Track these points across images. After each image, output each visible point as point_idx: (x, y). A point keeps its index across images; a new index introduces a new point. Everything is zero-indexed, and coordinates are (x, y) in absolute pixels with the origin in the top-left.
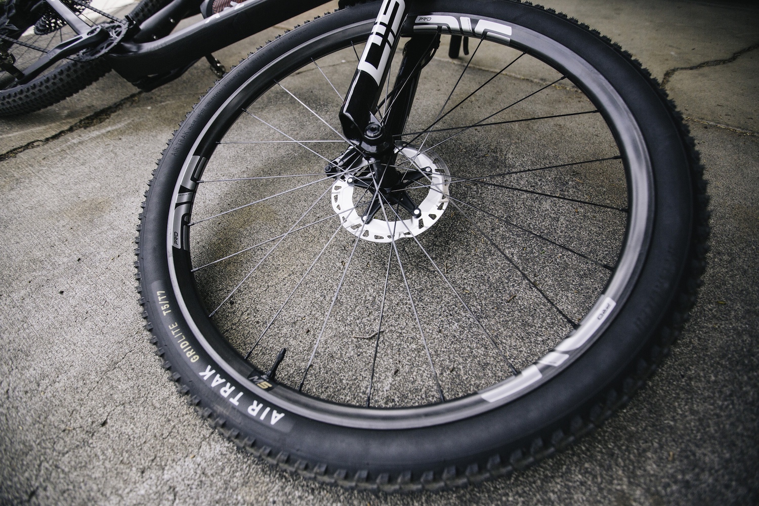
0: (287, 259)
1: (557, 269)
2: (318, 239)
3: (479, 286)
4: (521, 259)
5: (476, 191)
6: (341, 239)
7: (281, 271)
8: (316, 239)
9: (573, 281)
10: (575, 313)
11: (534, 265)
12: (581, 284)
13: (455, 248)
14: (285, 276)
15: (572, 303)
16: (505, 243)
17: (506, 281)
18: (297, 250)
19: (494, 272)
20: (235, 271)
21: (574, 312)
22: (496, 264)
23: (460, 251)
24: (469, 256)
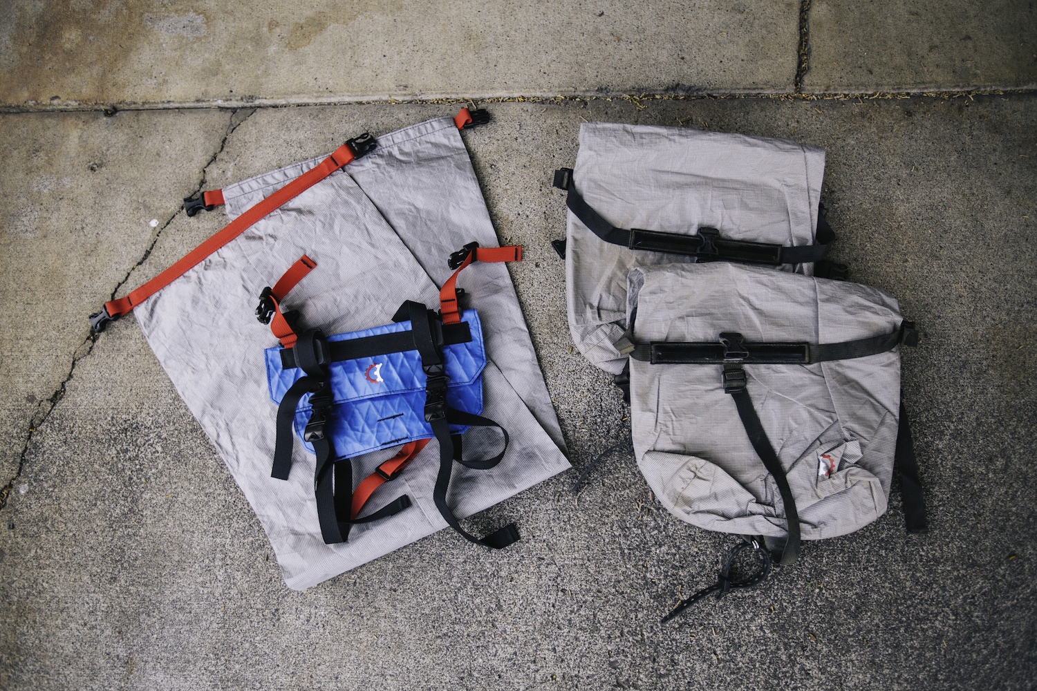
1: (823, 621)
4: (775, 631)
5: (654, 528)
9: (849, 629)
10: (870, 683)
11: (794, 631)
12: (859, 630)
13: (689, 664)
15: (861, 669)
16: (744, 613)
17: (776, 682)
19: (756, 677)
21: (868, 681)
22: (751, 660)
23: (698, 668)
24: (713, 670)
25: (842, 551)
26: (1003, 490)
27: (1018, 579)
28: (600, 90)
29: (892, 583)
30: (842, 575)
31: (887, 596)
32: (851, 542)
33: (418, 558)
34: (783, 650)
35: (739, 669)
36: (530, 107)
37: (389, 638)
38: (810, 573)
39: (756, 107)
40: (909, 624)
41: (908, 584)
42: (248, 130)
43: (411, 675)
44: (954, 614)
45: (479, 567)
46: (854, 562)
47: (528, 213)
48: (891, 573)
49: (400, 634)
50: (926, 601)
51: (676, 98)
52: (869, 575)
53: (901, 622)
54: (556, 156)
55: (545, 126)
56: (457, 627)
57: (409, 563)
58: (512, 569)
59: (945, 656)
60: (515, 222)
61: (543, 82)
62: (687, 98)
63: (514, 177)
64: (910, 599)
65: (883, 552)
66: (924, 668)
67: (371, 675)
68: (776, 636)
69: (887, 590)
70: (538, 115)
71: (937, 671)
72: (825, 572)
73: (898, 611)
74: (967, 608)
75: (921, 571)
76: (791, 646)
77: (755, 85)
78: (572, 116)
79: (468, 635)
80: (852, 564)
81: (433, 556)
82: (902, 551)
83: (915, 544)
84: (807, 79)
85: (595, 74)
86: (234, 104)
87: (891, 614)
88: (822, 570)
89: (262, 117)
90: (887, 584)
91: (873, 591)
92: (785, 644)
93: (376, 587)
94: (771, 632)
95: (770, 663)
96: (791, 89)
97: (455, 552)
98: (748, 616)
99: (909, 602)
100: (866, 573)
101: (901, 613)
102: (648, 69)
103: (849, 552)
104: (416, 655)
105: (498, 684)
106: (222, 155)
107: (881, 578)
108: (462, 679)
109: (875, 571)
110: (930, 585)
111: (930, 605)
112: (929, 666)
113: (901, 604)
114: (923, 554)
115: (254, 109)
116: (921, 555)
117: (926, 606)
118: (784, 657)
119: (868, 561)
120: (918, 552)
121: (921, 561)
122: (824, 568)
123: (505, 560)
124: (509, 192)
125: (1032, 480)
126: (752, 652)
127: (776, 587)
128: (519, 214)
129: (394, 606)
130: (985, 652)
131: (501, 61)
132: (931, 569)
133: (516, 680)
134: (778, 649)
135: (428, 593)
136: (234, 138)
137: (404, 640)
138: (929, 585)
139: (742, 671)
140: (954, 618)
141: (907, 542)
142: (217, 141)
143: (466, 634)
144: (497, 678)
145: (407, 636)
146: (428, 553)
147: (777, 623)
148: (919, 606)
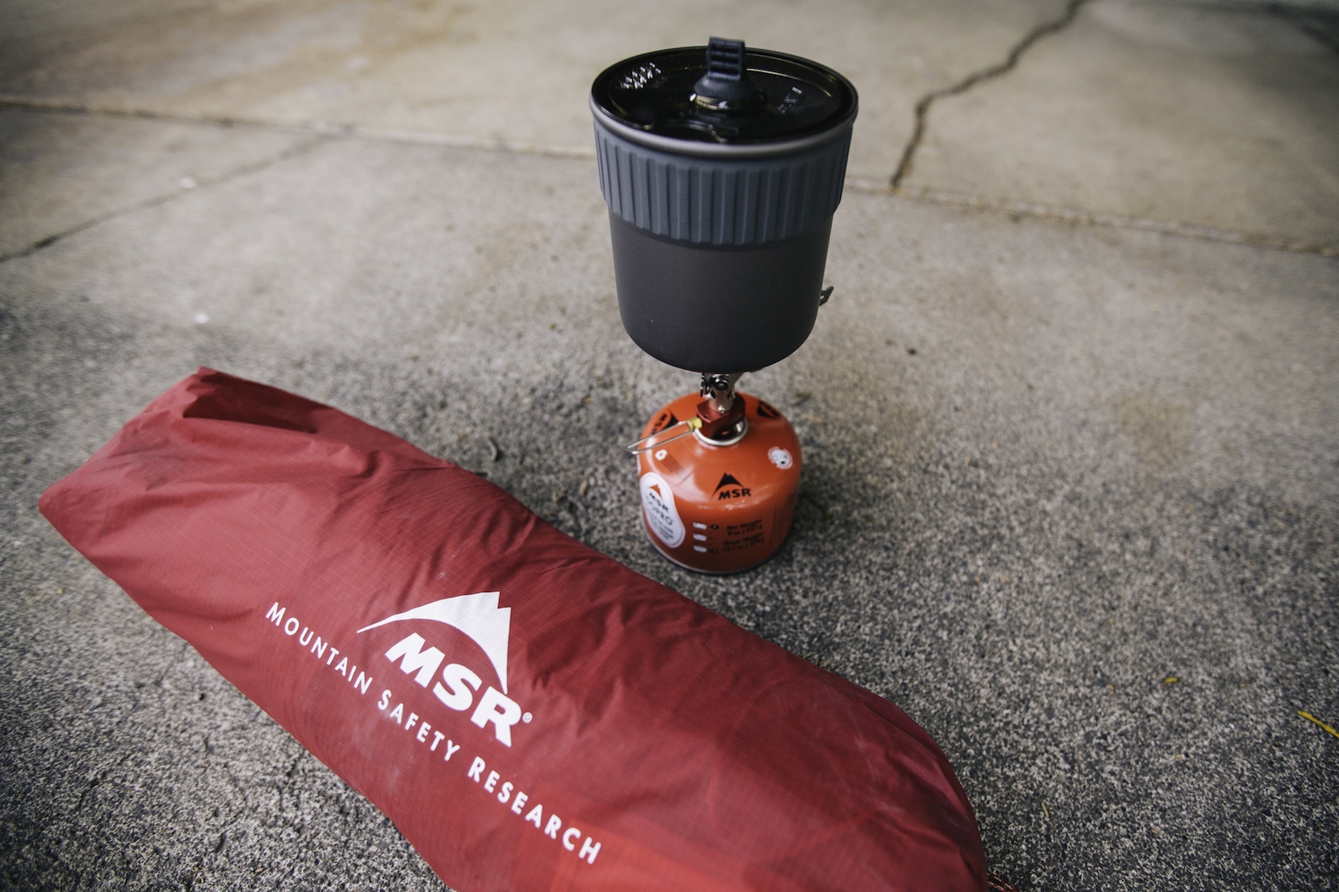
25: (873, 618)
26: (1149, 580)
27: (1186, 721)
29: (955, 685)
30: (866, 655)
31: (943, 706)
32: (891, 609)
38: (809, 643)
40: (979, 763)
41: (984, 692)
44: (1066, 759)
46: (889, 638)
48: (955, 670)
50: (1015, 726)
52: (913, 665)
53: (965, 755)
59: (1048, 839)
64: (986, 718)
65: (944, 635)
66: (1004, 853)
69: (945, 695)
71: (1030, 866)
72: (837, 647)
73: (962, 736)
74: (1093, 754)
75: (1009, 676)
80: (887, 642)
82: (978, 637)
83: (1000, 633)
87: (947, 738)
88: (832, 643)
90: (945, 686)
91: (917, 691)
99: (983, 724)
100: (909, 661)
101: (967, 740)
103: (884, 623)
107: (935, 674)
109: (927, 660)
110: (1025, 701)
111: (1023, 736)
112: (1015, 853)
113: (969, 724)
114: (1014, 649)
116: (1011, 651)
117: (1015, 736)
119: (916, 642)
120: (1007, 646)
121: (1010, 659)
122: (837, 640)
125: (1195, 575)
130: (1128, 843)
132: (1027, 676)
138: (1023, 701)
140: (1067, 766)
141: (988, 627)
148: (1002, 735)
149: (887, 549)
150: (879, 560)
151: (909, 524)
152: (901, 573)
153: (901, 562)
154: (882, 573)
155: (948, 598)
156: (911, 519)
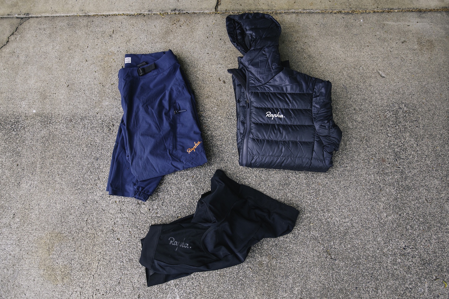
0: (90, 256)
2: (97, 234)
3: (183, 211)
6: (108, 227)
7: (93, 263)
8: (96, 235)
11: (200, 184)
13: (163, 196)
14: (97, 265)
16: (183, 179)
17: (193, 201)
18: (91, 247)
20: (70, 280)
23: (166, 197)
24: (171, 197)
28: (149, 11)
30: (218, 165)
33: (72, 163)
34: (196, 190)
35: (180, 197)
36: (125, 17)
37: (59, 191)
39: (202, 16)
42: (26, 25)
43: (66, 203)
44: (255, 176)
45: (93, 165)
46: (222, 160)
47: (121, 51)
49: (63, 189)
51: (175, 14)
54: (133, 32)
55: (130, 23)
56: (83, 186)
57: (68, 165)
58: (104, 166)
60: (116, 54)
61: (130, 9)
62: (179, 14)
63: (118, 39)
64: (241, 172)
65: (233, 157)
67: (51, 203)
68: (194, 186)
69: (233, 169)
70: (128, 19)
74: (260, 174)
76: (199, 189)
77: (201, 9)
78: (139, 20)
79: (87, 189)
80: (222, 161)
81: (77, 162)
84: (219, 7)
85: (148, 6)
86: (22, 16)
87: (234, 177)
89: (32, 21)
91: (228, 170)
92: (197, 188)
93: (56, 173)
94: (192, 185)
95: (191, 195)
96: (214, 10)
97: (85, 161)
98: (185, 180)
99: (240, 173)
100: (227, 164)
101: (237, 177)
102: (166, 4)
104: (68, 196)
105: (96, 205)
106: (16, 33)
108: (84, 203)
115: (29, 18)
117: (246, 174)
118: (196, 193)
119: (228, 160)
123: (102, 163)
124: (115, 44)
126: (185, 191)
127: (195, 170)
128: (118, 51)
129: (62, 180)
130: (264, 188)
131: (116, 2)
133: (102, 203)
134: (194, 190)
135: (74, 175)
136: (21, 27)
137: (64, 191)
139: (181, 198)
140: (255, 177)
142: (15, 28)
143: (86, 188)
144: (96, 203)
145: (65, 189)
146: (76, 162)
147: (195, 182)
148: (244, 174)
149: (221, 140)
150: (219, 143)
151: (225, 133)
152: (224, 145)
153: (224, 143)
154: (220, 146)
155: (234, 149)
156: (225, 132)
